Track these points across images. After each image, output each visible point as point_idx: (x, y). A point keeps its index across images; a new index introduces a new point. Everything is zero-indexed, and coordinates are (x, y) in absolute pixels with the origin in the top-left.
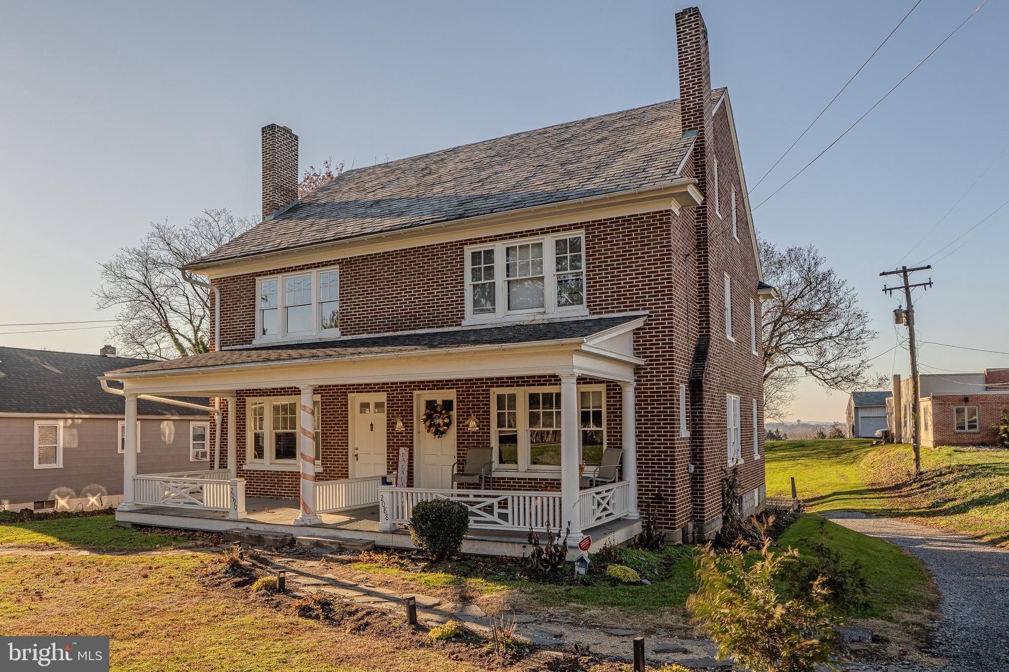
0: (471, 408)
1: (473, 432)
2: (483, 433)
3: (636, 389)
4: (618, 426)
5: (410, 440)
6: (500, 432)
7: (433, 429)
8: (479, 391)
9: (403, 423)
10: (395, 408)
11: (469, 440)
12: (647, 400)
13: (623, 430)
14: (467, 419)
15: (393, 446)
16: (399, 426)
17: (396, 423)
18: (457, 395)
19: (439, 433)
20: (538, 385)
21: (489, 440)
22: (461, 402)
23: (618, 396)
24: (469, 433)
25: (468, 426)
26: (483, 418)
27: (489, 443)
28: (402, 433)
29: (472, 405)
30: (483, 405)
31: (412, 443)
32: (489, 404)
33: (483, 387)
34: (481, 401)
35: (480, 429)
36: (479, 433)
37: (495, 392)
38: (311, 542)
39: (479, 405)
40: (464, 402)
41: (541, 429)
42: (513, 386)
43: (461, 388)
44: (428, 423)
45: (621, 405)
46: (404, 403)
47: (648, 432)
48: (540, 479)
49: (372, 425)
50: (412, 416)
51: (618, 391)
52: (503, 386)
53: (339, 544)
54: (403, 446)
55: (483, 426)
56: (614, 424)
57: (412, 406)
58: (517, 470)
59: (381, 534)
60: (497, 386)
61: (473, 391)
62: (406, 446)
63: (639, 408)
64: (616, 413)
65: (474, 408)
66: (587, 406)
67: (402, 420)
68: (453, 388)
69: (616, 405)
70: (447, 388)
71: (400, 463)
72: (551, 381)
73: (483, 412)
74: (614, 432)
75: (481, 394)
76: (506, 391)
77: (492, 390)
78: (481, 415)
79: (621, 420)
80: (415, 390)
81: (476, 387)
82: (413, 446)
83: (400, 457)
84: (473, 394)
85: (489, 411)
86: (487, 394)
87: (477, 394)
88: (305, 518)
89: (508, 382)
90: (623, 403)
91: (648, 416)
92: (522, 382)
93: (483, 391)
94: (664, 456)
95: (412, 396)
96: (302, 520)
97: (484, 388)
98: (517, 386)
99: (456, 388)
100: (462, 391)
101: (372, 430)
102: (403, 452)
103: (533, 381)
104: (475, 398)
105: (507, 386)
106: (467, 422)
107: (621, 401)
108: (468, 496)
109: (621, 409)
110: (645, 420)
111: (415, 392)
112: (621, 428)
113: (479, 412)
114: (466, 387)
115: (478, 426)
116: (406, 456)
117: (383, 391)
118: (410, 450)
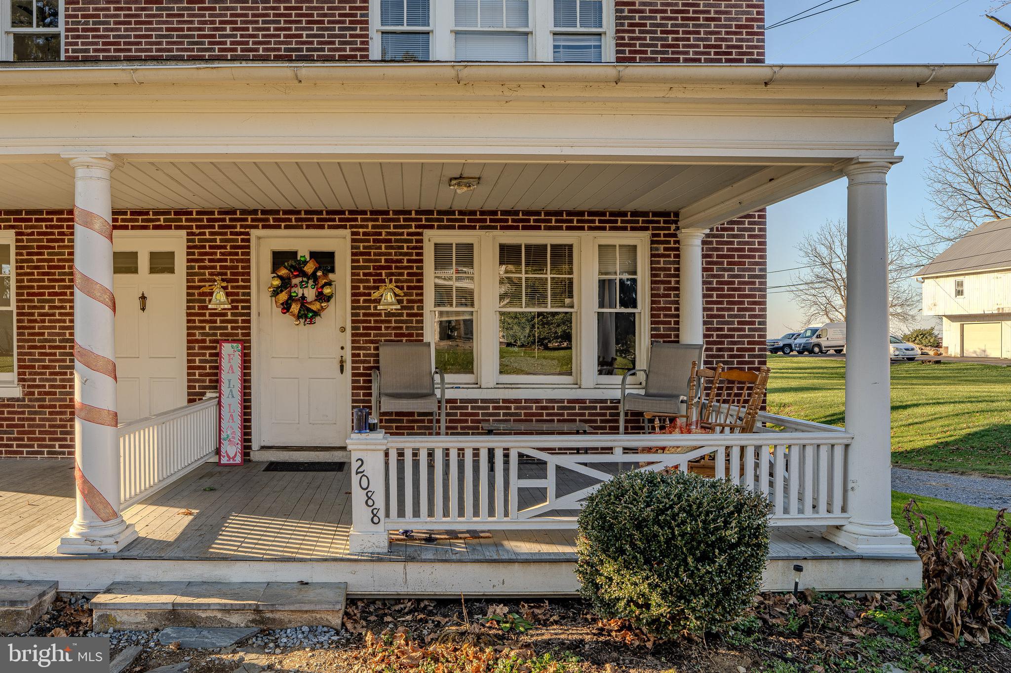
0: (383, 268)
1: (389, 314)
2: (408, 315)
3: (704, 243)
4: (673, 306)
5: (243, 328)
6: (441, 313)
7: (295, 308)
8: (402, 234)
9: (227, 294)
10: (207, 263)
11: (380, 328)
12: (722, 263)
13: (681, 313)
14: (377, 288)
15: (204, 341)
16: (219, 299)
17: (211, 294)
18: (353, 241)
19: (307, 314)
20: (525, 228)
21: (422, 328)
22: (362, 254)
23: (672, 253)
24: (379, 315)
25: (378, 301)
26: (409, 288)
27: (422, 335)
28: (225, 315)
29: (386, 261)
30: (409, 261)
31: (249, 335)
32: (421, 261)
33: (410, 227)
34: (406, 254)
35: (403, 308)
36: (401, 315)
37: (433, 237)
38: (151, 612)
39: (401, 261)
40: (369, 254)
41: (524, 310)
42: (474, 228)
43: (361, 227)
44: (283, 297)
45: (677, 269)
46: (230, 254)
47: (723, 316)
48: (526, 401)
49: (143, 298)
50: (249, 281)
51: (672, 245)
52: (453, 227)
53: (257, 611)
54: (227, 341)
55: (409, 301)
56: (666, 302)
57: (249, 261)
58: (477, 385)
59: (369, 565)
60: (439, 227)
61: (388, 234)
62: (234, 341)
63: (708, 276)
64: (670, 282)
65: (390, 268)
66: (611, 270)
67: (225, 288)
68: (345, 227)
69: (669, 269)
70: (330, 227)
71: (225, 376)
72: (550, 221)
73: (409, 274)
74: (666, 316)
75: (406, 241)
76: (454, 237)
77: (427, 233)
78: (406, 281)
79: (677, 296)
80: (256, 227)
81: (395, 227)
82: (249, 341)
83: (225, 364)
84: (390, 241)
85: (421, 274)
86: (418, 241)
87: (397, 241)
88: (98, 534)
89: (462, 220)
90: (682, 266)
91: (723, 289)
92: (491, 221)
93: (409, 234)
94: (750, 356)
95: (248, 240)
96: (87, 539)
97: (413, 230)
98: (481, 228)
99: (352, 227)
100: (365, 234)
101: (143, 309)
102: (230, 352)
103: (514, 221)
104: (392, 248)
105: (460, 228)
106: (375, 295)
107: (678, 262)
108: (609, 450)
109: (678, 276)
110: (718, 296)
111: (254, 233)
112: (677, 309)
113: (402, 274)
114: (374, 227)
115: (400, 302)
116: (237, 360)
117: (178, 228)
118: (244, 348)
